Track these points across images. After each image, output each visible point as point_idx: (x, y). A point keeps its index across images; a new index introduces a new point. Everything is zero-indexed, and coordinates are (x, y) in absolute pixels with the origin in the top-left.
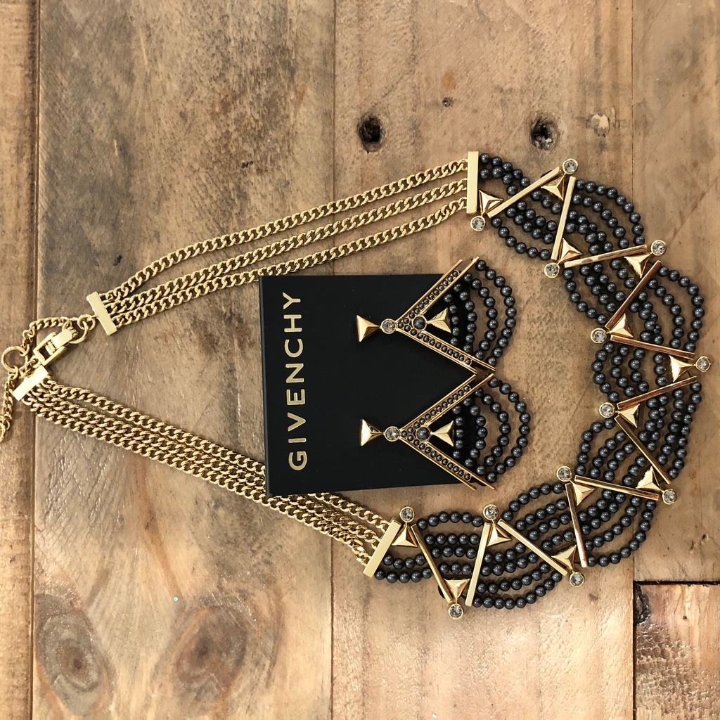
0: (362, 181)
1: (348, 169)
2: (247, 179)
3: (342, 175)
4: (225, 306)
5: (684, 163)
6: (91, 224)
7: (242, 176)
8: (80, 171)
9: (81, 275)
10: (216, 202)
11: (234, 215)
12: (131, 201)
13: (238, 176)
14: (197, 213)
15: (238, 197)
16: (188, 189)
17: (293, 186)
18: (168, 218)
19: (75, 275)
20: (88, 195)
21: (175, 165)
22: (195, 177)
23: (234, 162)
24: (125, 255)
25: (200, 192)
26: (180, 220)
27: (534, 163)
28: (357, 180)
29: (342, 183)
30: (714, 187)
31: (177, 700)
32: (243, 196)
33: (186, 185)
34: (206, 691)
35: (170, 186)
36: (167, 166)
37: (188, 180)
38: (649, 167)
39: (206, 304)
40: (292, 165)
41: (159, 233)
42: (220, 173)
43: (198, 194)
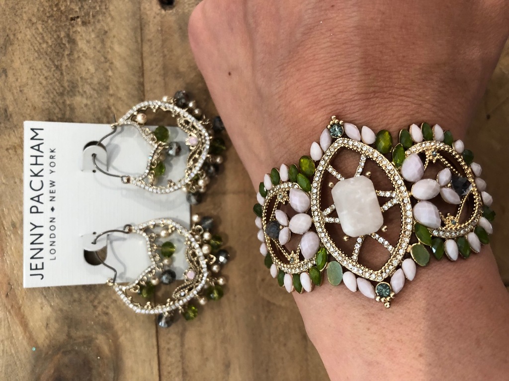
2: (74, 29)
7: (71, 27)
10: (51, 46)
15: (69, 42)
16: (28, 37)
18: (13, 58)
32: (72, 41)
35: (14, 35)
37: (28, 29)
42: (53, 25)
43: (37, 40)
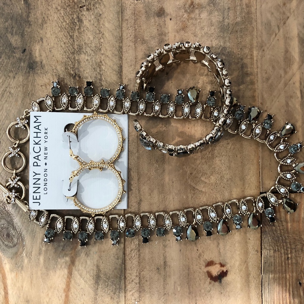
0: (134, 13)
1: (128, 8)
3: (125, 10)
4: (72, 70)
5: (280, 4)
6: (12, 35)
8: (6, 11)
9: (7, 58)
11: (76, 30)
12: (29, 24)
13: (78, 12)
14: (60, 29)
17: (103, 16)
19: (4, 58)
20: (10, 21)
21: (50, 8)
22: (58, 13)
23: (76, 6)
24: (27, 48)
25: (61, 20)
26: (52, 32)
27: (212, 5)
28: (132, 13)
29: (125, 14)
30: (293, 14)
31: (54, 250)
33: (55, 16)
34: (67, 246)
38: (263, 6)
39: (64, 70)
40: (103, 7)
41: (42, 38)
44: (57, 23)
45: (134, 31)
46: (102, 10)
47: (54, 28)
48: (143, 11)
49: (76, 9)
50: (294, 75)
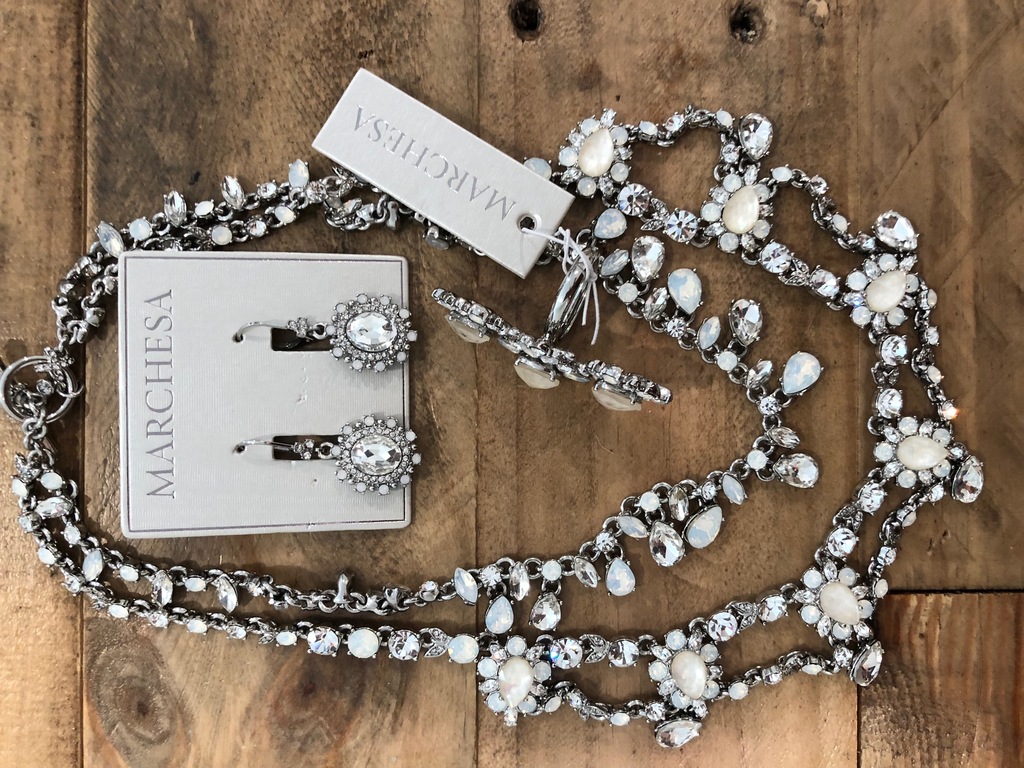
0: (515, 77)
1: (497, 61)
3: (489, 69)
4: (335, 238)
5: (922, 63)
6: (160, 130)
8: (145, 60)
9: (146, 197)
10: (324, 103)
12: (212, 101)
14: (299, 117)
16: (288, 86)
17: (426, 83)
18: (262, 123)
19: (137, 196)
20: (155, 92)
21: (271, 55)
22: (297, 70)
23: (348, 51)
24: (204, 171)
25: (304, 90)
26: (276, 126)
27: (734, 60)
28: (509, 75)
29: (489, 80)
30: (959, 92)
31: (275, 752)
33: (286, 81)
34: (313, 740)
35: (264, 81)
36: (260, 55)
37: (287, 73)
38: (877, 68)
39: (311, 236)
40: (425, 56)
41: (249, 142)
42: (330, 65)
43: (301, 91)
44: (292, 99)
45: (512, 130)
46: (422, 66)
47: (283, 115)
48: (541, 72)
49: (348, 60)
50: (957, 263)
